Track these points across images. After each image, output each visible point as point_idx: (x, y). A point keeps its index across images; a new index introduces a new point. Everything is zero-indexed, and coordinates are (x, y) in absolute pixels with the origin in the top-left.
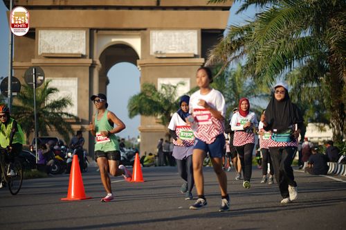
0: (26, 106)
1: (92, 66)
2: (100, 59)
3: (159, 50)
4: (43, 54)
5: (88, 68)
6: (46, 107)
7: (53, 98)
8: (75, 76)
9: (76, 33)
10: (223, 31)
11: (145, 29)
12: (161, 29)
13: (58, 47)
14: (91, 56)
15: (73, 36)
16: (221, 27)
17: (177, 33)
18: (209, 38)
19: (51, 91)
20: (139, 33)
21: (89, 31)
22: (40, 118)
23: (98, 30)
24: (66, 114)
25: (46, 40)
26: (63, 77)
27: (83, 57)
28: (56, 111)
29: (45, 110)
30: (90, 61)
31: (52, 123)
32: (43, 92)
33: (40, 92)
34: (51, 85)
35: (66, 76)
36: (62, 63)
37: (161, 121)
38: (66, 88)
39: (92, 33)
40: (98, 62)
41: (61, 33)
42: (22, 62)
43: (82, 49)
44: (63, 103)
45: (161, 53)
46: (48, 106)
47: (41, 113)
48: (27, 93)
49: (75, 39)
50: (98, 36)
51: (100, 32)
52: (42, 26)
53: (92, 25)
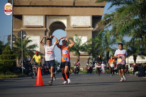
0: (18, 47)
1: (46, 31)
2: (50, 28)
3: (74, 24)
4: (25, 26)
5: (44, 32)
6: (27, 48)
7: (29, 44)
8: (39, 35)
9: (39, 17)
10: (101, 16)
11: (68, 16)
12: (75, 15)
13: (32, 23)
14: (46, 27)
15: (38, 18)
16: (101, 15)
17: (82, 17)
18: (96, 19)
19: (29, 41)
20: (66, 17)
21: (45, 16)
22: (24, 53)
23: (49, 16)
24: (35, 51)
25: (27, 20)
26: (34, 35)
27: (42, 27)
28: (31, 49)
29: (26, 49)
30: (45, 29)
31: (29, 55)
32: (25, 42)
33: (24, 42)
34: (29, 39)
35: (35, 35)
36: (34, 30)
37: (75, 54)
38: (35, 40)
39: (46, 17)
40: (48, 29)
41: (33, 17)
42: (17, 29)
43: (42, 24)
44: (34, 46)
45: (75, 26)
47: (25, 50)
48: (19, 42)
49: (39, 19)
50: (49, 18)
51: (49, 17)
52: (25, 14)
53: (46, 14)
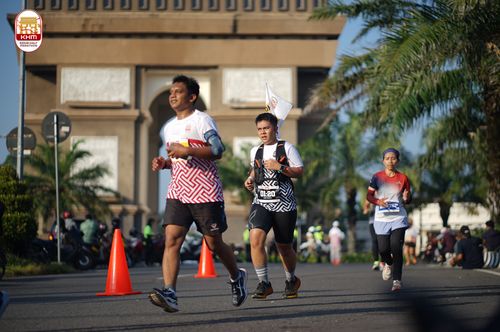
0: (43, 176)
1: (139, 120)
2: (151, 109)
3: (236, 97)
4: (67, 102)
5: (132, 124)
6: (72, 178)
7: (81, 165)
8: (113, 134)
9: (115, 72)
10: (328, 69)
11: (215, 67)
12: (238, 66)
13: (90, 93)
14: (137, 106)
15: (112, 76)
16: (325, 63)
17: (263, 73)
18: (308, 78)
19: (81, 154)
20: (207, 72)
21: (134, 68)
22: (62, 194)
23: (148, 67)
24: (101, 188)
25: (72, 82)
26: (97, 135)
27: (125, 107)
28: (88, 183)
29: (71, 182)
30: (134, 113)
31: (81, 201)
32: (68, 157)
33: (63, 157)
34: (81, 147)
35: (101, 134)
36: (97, 116)
37: (238, 199)
38: (102, 152)
39: (139, 72)
40: (147, 114)
41: (94, 72)
42: (37, 113)
43: (124, 95)
44: (98, 171)
45: (239, 102)
46: (76, 177)
47: (66, 185)
48: (45, 158)
49: (114, 80)
50: (148, 76)
51: (150, 72)
52: (66, 61)
53: (139, 61)
